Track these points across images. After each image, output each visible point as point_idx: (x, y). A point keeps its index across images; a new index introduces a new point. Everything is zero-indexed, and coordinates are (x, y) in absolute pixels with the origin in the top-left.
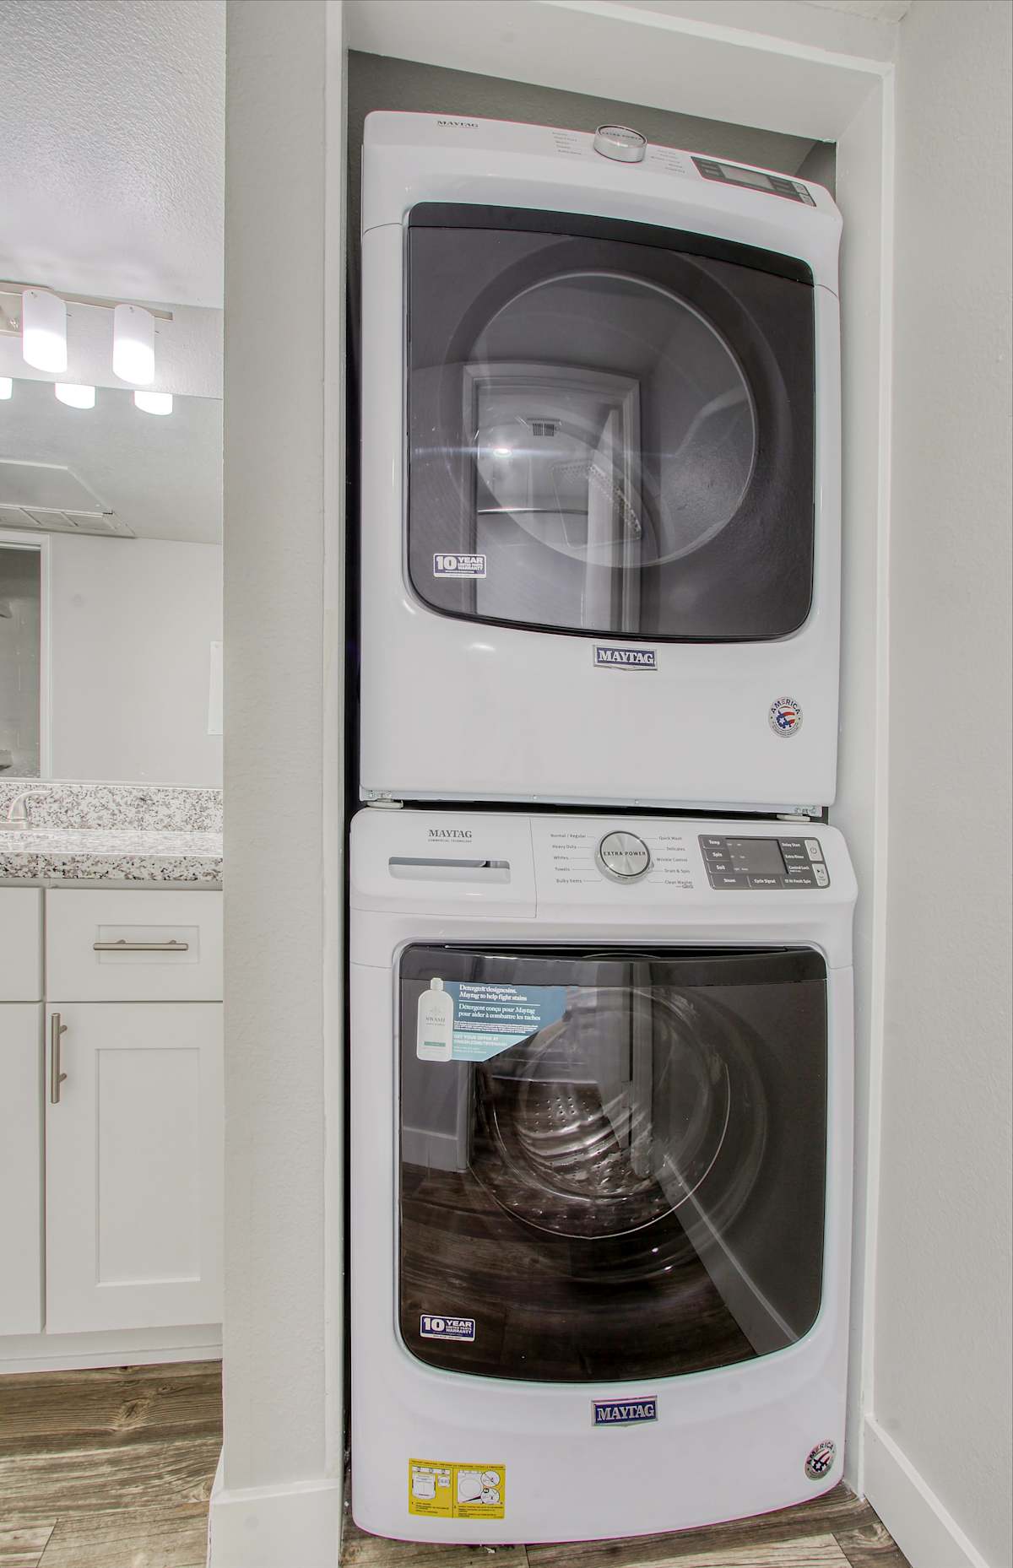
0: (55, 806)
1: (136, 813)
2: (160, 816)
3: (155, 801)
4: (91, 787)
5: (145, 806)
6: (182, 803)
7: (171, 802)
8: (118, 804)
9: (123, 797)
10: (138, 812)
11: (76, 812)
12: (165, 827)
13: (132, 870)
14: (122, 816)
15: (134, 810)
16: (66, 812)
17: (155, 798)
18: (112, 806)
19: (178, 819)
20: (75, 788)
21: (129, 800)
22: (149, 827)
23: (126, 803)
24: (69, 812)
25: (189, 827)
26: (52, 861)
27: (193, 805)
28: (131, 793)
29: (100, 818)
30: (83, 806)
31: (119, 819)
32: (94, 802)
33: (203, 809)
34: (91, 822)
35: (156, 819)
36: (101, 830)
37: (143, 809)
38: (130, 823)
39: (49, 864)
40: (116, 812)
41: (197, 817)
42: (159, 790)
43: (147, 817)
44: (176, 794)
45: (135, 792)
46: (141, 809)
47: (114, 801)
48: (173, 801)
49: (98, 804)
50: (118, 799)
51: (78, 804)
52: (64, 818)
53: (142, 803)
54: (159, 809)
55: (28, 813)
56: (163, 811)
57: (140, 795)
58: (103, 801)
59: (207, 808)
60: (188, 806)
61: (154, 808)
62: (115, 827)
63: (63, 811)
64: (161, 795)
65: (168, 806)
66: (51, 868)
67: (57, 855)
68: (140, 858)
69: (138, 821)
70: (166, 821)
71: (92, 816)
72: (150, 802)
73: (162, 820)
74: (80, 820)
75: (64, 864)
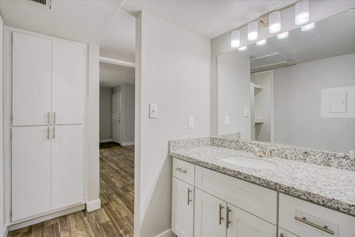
0: (278, 152)
1: (303, 157)
2: (312, 159)
3: (310, 154)
4: (289, 147)
5: (306, 155)
6: (321, 156)
7: (316, 155)
8: (297, 153)
9: (299, 151)
10: (304, 157)
11: (284, 154)
12: (314, 163)
13: (310, 197)
14: (299, 157)
15: (302, 156)
16: (281, 153)
17: (310, 153)
18: (295, 154)
19: (319, 161)
20: (284, 147)
21: (301, 152)
22: (308, 162)
23: (300, 153)
24: (282, 154)
25: (323, 164)
26: (281, 186)
27: (325, 157)
28: (301, 150)
29: (291, 157)
30: (286, 153)
31: (297, 158)
32: (289, 152)
33: (329, 159)
34: (288, 158)
35: (310, 160)
36: (291, 160)
37: (306, 156)
38: (301, 159)
39: (280, 187)
40: (297, 156)
41: (326, 161)
42: (312, 151)
43: (307, 159)
44: (318, 153)
45: (303, 150)
46: (305, 156)
47: (296, 152)
48: (317, 155)
49: (291, 153)
50: (297, 152)
51: (285, 152)
52: (281, 155)
53: (305, 154)
54: (312, 157)
55: (271, 153)
56: (313, 158)
57: (305, 151)
58: (292, 152)
59: (331, 159)
60: (323, 157)
61: (310, 156)
62: (296, 160)
63: (280, 153)
64: (312, 152)
65: (315, 156)
66: (281, 188)
67: (283, 185)
68: (313, 194)
69: (304, 159)
70: (314, 161)
71: (289, 156)
72: (308, 154)
73: (312, 160)
74: (285, 156)
75: (285, 188)
